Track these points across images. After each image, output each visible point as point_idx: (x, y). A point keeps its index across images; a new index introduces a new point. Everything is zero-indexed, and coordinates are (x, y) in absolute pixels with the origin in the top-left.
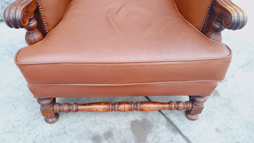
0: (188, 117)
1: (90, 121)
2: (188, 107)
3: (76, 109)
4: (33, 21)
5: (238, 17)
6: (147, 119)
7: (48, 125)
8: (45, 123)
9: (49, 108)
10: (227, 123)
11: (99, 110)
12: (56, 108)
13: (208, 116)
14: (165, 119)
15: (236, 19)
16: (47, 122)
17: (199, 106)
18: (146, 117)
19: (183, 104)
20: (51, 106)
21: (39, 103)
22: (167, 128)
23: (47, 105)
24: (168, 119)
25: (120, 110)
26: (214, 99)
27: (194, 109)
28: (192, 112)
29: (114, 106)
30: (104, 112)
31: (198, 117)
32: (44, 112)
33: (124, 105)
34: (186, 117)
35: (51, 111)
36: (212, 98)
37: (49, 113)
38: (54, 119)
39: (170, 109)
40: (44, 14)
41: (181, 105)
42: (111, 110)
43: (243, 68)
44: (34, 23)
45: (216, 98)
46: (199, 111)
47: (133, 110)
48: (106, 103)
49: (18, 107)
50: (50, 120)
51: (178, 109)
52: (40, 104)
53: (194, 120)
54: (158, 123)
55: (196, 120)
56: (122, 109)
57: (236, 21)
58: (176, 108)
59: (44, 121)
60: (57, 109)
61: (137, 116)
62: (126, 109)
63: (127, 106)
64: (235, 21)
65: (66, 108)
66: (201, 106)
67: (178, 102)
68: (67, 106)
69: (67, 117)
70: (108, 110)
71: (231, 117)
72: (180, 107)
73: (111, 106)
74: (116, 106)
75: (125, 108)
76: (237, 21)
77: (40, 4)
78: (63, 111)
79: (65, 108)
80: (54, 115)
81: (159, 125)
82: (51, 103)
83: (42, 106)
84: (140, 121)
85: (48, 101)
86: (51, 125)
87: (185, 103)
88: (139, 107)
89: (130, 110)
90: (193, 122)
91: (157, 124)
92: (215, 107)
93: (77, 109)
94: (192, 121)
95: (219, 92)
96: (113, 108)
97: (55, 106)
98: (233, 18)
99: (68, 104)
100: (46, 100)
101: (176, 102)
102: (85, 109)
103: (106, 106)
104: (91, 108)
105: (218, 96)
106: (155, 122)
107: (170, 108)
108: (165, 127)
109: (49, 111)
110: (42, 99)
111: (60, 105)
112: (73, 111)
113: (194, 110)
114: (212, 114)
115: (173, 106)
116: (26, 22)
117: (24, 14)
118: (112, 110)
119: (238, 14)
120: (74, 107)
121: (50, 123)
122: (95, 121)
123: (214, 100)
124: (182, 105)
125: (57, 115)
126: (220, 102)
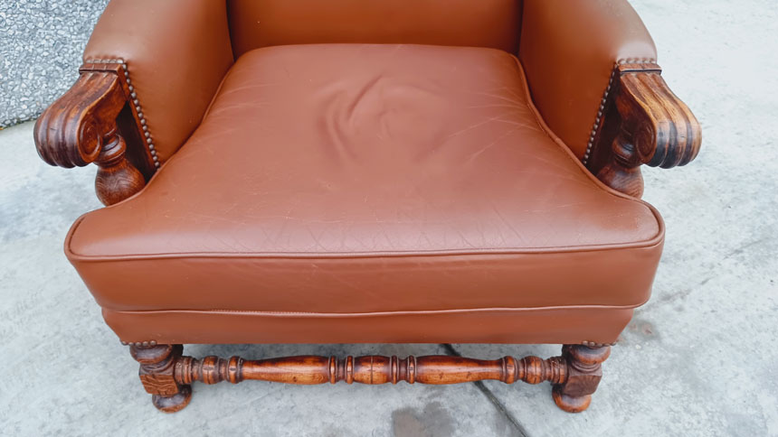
0: (559, 402)
1: (279, 407)
2: (554, 374)
3: (235, 375)
4: (114, 143)
5: (673, 135)
6: (438, 404)
7: (162, 415)
8: (155, 410)
9: (162, 371)
11: (300, 378)
12: (183, 370)
13: (621, 399)
14: (492, 405)
15: (667, 138)
16: (159, 406)
17: (587, 372)
18: (437, 399)
19: (541, 366)
20: (167, 366)
21: (135, 357)
22: (494, 433)
23: (158, 362)
24: (500, 407)
25: (359, 378)
26: (642, 349)
27: (571, 381)
28: (568, 388)
29: (341, 369)
30: (315, 383)
31: (588, 404)
32: (149, 381)
33: (369, 366)
34: (552, 402)
35: (167, 379)
36: (638, 347)
37: (163, 383)
38: (179, 400)
39: (504, 378)
40: (146, 120)
41: (535, 370)
42: (333, 379)
43: (740, 255)
44: (118, 148)
45: (649, 345)
46: (589, 386)
47: (397, 381)
48: (321, 360)
49: (84, 364)
50: (168, 403)
51: (525, 379)
52: (138, 361)
53: (574, 411)
54: (471, 416)
55: (584, 413)
56: (365, 378)
57: (667, 146)
58: (521, 376)
59: (152, 404)
60: (185, 373)
61: (410, 397)
62: (375, 377)
63: (379, 369)
64: (662, 145)
65: (210, 372)
66: (593, 374)
67: (528, 361)
68: (211, 366)
69: (215, 395)
70: (325, 379)
71: (688, 406)
72: (532, 375)
73: (332, 369)
74: (349, 368)
75: (372, 375)
76: (670, 145)
77: (133, 95)
78: (202, 380)
79: (205, 372)
80: (176, 390)
81: (474, 423)
82: (167, 358)
83: (145, 365)
84: (420, 412)
85: (160, 353)
86: (170, 416)
87: (546, 364)
88: (412, 372)
89: (388, 379)
90: (574, 418)
91: (468, 419)
92: (643, 374)
93: (238, 375)
94: (570, 415)
95: (660, 329)
96: (341, 375)
97: (179, 365)
98: (658, 136)
99: (215, 360)
100: (153, 350)
101: (522, 361)
102: (263, 376)
103: (319, 369)
104: (277, 374)
105: (655, 342)
106: (463, 414)
107: (502, 376)
108: (488, 429)
109: (162, 379)
110: (143, 348)
111: (192, 361)
112: (229, 380)
113: (574, 384)
114: (632, 396)
115: (511, 371)
116: (93, 149)
117: (86, 129)
118: (337, 380)
119: (673, 125)
120: (232, 369)
121: (168, 410)
122: (292, 407)
123: (642, 352)
124: (538, 370)
125: (186, 390)
126: (660, 358)
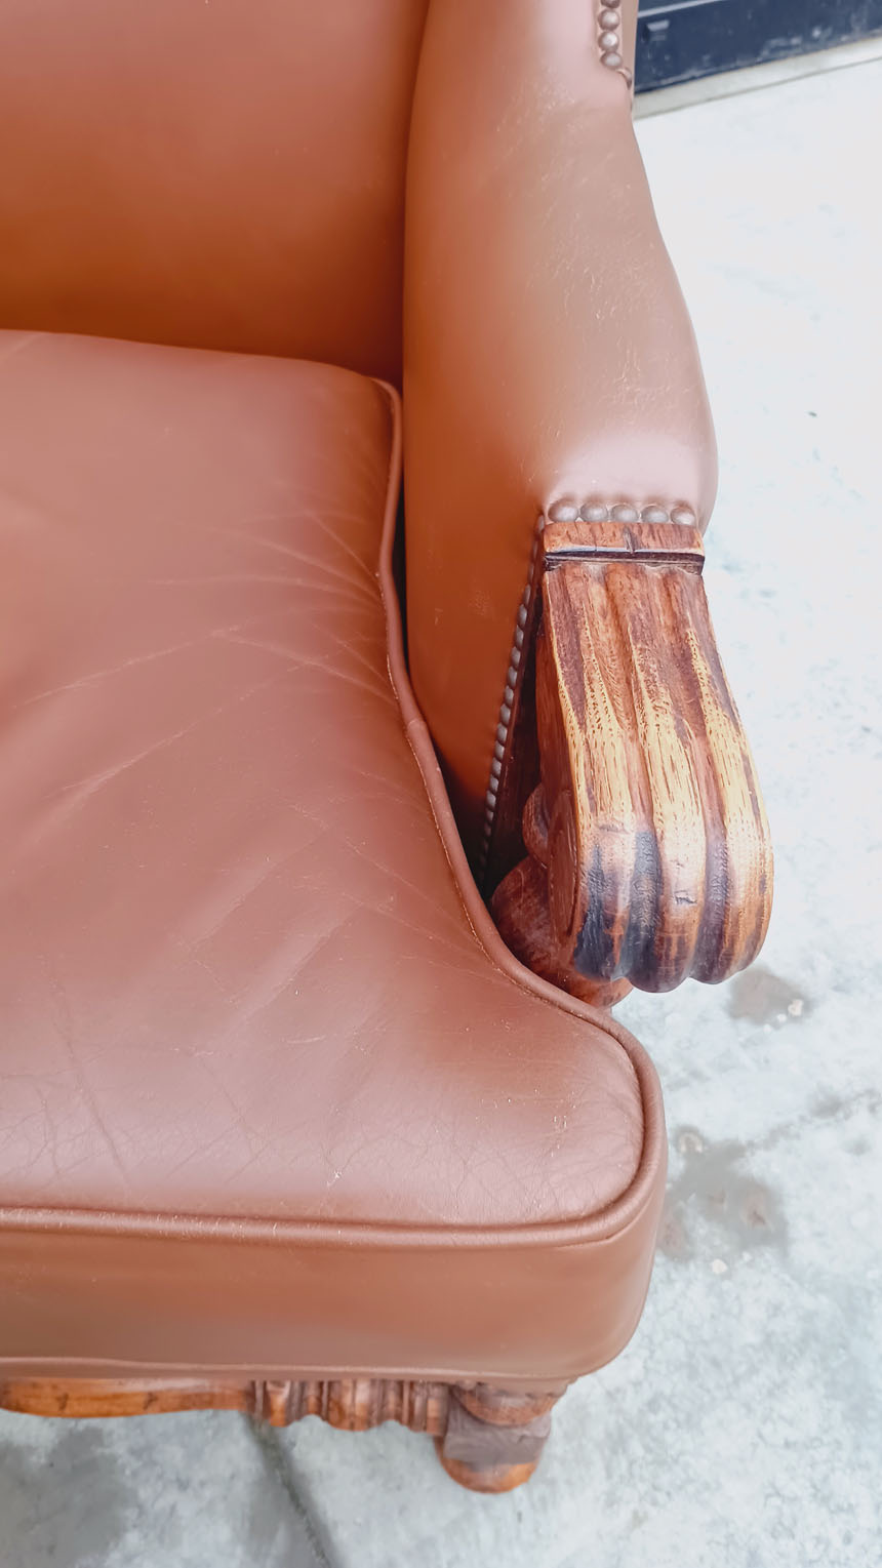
10: (774, 1535)
13: (636, 1448)
14: (254, 1450)
15: (620, 898)
22: (239, 1550)
24: (275, 1455)
26: (727, 1276)
36: (719, 1266)
39: (258, 1414)
45: (750, 1265)
53: (484, 1489)
54: (183, 1485)
58: (312, 1407)
66: (519, 1433)
71: (826, 1479)
81: (187, 1508)
84: (38, 1460)
90: (485, 1507)
91: (172, 1496)
92: (715, 1363)
94: (477, 1497)
95: (792, 1209)
98: (586, 885)
105: (769, 1254)
106: (160, 1477)
108: (224, 1532)
114: (669, 1437)
123: (726, 1285)
126: (776, 1310)
